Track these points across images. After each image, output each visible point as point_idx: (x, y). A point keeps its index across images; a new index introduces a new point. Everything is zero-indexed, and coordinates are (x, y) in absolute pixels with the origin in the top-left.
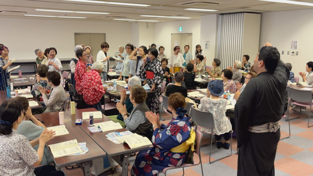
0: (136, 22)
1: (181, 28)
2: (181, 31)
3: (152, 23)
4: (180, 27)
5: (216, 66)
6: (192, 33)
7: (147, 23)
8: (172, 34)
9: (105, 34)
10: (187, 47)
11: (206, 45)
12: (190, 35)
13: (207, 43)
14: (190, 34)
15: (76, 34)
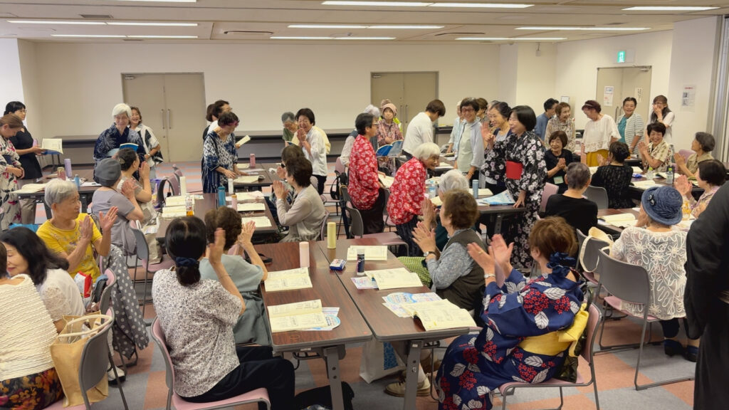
0: (511, 43)
1: (622, 54)
2: (621, 60)
3: (550, 42)
4: (621, 50)
5: (701, 151)
6: (651, 67)
7: (539, 43)
8: (598, 69)
9: (436, 74)
10: (631, 103)
11: (686, 95)
12: (646, 71)
13: (687, 91)
14: (646, 67)
15: (373, 75)
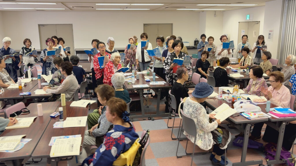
0: (203, 11)
1: (248, 16)
2: (248, 19)
3: (220, 11)
4: (248, 15)
6: (260, 22)
7: (215, 11)
8: (239, 22)
9: (172, 24)
11: (270, 34)
12: (258, 23)
13: (270, 32)
14: (257, 22)
15: (144, 25)
